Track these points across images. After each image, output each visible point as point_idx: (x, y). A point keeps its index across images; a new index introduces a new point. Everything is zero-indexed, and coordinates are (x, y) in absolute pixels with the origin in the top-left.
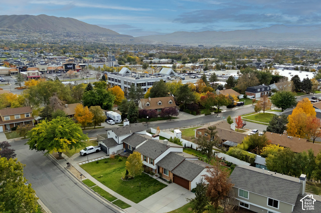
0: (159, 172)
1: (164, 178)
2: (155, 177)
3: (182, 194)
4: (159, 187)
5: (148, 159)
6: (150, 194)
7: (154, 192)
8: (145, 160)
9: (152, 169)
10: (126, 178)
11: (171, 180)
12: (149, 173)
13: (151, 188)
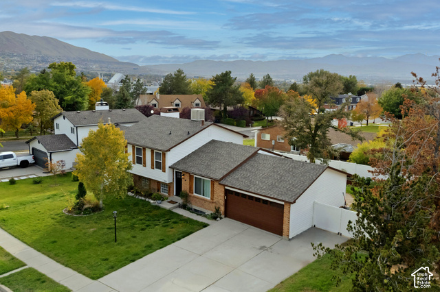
0: (179, 192)
1: (195, 207)
2: (166, 206)
3: (262, 248)
4: (180, 228)
5: (148, 153)
6: (150, 249)
7: (164, 243)
8: (139, 161)
9: (159, 183)
10: (79, 208)
11: (218, 210)
12: (149, 195)
13: (156, 232)
